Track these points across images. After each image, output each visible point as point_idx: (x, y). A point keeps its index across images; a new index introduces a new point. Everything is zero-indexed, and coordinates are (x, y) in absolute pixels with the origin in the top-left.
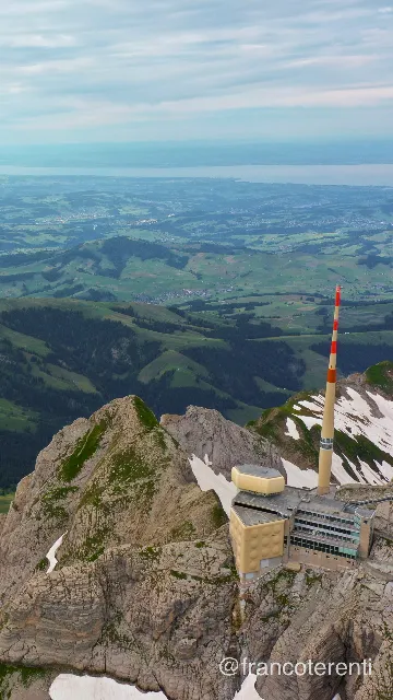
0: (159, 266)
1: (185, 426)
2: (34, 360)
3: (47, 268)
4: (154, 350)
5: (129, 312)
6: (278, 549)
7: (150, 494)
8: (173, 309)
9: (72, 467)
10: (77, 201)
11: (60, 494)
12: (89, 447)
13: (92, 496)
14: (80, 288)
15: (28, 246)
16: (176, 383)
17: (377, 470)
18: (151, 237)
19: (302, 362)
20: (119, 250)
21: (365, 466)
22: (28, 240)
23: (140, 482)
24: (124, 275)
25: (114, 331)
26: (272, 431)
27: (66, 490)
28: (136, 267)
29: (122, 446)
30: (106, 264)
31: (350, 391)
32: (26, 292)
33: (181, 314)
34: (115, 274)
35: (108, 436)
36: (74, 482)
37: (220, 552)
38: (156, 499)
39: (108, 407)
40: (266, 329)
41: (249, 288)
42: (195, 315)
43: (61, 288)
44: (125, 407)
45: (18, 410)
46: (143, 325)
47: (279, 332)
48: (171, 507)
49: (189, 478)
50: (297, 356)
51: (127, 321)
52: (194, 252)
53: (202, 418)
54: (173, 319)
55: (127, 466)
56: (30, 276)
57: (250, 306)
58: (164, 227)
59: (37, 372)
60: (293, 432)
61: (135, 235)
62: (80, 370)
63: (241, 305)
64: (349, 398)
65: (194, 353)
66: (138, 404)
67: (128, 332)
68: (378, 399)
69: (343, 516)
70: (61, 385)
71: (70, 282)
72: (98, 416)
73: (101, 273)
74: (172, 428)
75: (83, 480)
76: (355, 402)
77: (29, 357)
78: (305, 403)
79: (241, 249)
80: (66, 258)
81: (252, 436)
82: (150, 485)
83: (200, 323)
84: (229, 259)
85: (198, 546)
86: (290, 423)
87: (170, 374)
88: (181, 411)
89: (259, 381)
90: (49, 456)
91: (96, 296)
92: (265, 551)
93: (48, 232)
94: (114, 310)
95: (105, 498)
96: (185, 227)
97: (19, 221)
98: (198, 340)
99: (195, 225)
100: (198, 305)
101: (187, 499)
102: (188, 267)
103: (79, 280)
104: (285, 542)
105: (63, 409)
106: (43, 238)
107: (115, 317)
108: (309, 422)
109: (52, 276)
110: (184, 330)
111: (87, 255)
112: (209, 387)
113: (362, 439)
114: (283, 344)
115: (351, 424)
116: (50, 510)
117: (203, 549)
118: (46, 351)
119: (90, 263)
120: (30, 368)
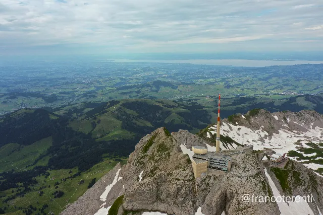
0: (169, 88)
1: (178, 136)
2: (133, 117)
3: (137, 90)
4: (168, 113)
5: (162, 102)
6: (206, 170)
7: (169, 156)
8: (174, 101)
9: (146, 149)
10: (145, 70)
11: (142, 157)
12: (150, 143)
13: (152, 158)
14: (146, 96)
15: (130, 83)
16: (175, 123)
17: (232, 145)
18: (167, 80)
19: (211, 116)
20: (158, 84)
21: (229, 145)
22: (131, 81)
23: (166, 152)
24: (159, 92)
25: (158, 108)
26: (203, 136)
27: (144, 156)
28: (163, 89)
29: (160, 142)
30: (154, 88)
31: (224, 123)
32: (130, 97)
33: (176, 102)
34: (157, 91)
35: (156, 139)
36: (146, 154)
38: (171, 157)
39: (156, 131)
40: (200, 106)
42: (180, 103)
43: (141, 96)
44: (161, 130)
45: (129, 133)
46: (165, 106)
47: (204, 107)
48: (175, 159)
49: (180, 151)
50: (209, 114)
51: (161, 105)
52: (179, 84)
53: (184, 133)
54: (174, 104)
55: (162, 148)
56: (131, 92)
57: (196, 100)
58: (170, 77)
59: (134, 121)
60: (209, 136)
61: (162, 80)
62: (147, 120)
63: (193, 99)
64: (224, 125)
65: (180, 114)
66: (165, 129)
67: (161, 108)
68: (231, 125)
69: (224, 159)
70: (142, 125)
71: (144, 94)
72: (153, 133)
73: (153, 91)
74: (174, 136)
75: (149, 153)
76: (225, 127)
77: (132, 117)
78: (212, 127)
79: (192, 84)
80: (142, 86)
81: (198, 138)
82: (169, 153)
83: (181, 105)
84: (189, 86)
85: (183, 170)
86: (208, 133)
87: (173, 120)
88: (177, 131)
89: (199, 121)
90: (139, 146)
91: (152, 98)
92: (202, 170)
93: (137, 79)
94: (157, 102)
95: (156, 158)
96: (177, 77)
97: (128, 76)
98: (182, 110)
99: (179, 77)
100: (181, 100)
101: (180, 156)
102: (178, 89)
103: (146, 93)
104: (208, 168)
105: (143, 132)
106: (135, 81)
107: (157, 104)
108: (213, 133)
109: (138, 92)
110: (177, 107)
111: (148, 86)
112: (185, 124)
113: (228, 137)
114: (205, 111)
115: (225, 133)
116: (140, 163)
117: (185, 171)
118: (137, 115)
119: (150, 88)
120: (132, 120)
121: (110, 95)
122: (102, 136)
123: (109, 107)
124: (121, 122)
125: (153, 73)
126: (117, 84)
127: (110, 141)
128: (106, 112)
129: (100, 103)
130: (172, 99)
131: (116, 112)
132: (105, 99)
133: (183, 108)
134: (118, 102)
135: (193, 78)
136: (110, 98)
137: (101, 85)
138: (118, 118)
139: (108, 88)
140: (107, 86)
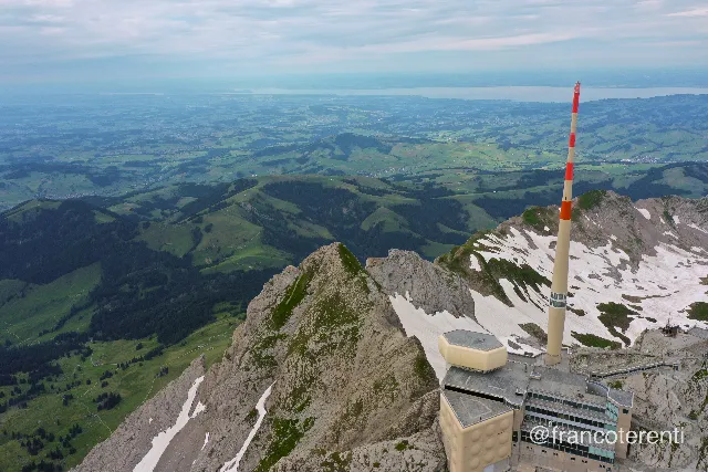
0: (373, 151)
1: (388, 269)
2: (288, 217)
3: (299, 156)
4: (370, 208)
5: (353, 182)
6: (505, 449)
7: (355, 340)
8: (383, 180)
9: (281, 315)
10: (320, 110)
11: (270, 342)
12: (296, 295)
13: (299, 345)
14: (321, 168)
15: (287, 141)
16: (386, 229)
18: (367, 134)
19: (467, 213)
20: (347, 141)
22: (287, 137)
23: (344, 327)
24: (350, 159)
25: (343, 196)
26: (459, 266)
27: (275, 338)
28: (358, 153)
29: (328, 293)
30: (338, 152)
31: (514, 230)
33: (389, 183)
34: (344, 158)
35: (315, 283)
36: (283, 330)
37: (429, 456)
38: (360, 345)
41: (432, 166)
42: (397, 184)
44: (330, 253)
45: (278, 254)
46: (363, 191)
50: (465, 208)
51: (352, 189)
52: (395, 142)
53: (401, 260)
54: (382, 186)
55: (333, 312)
56: (287, 161)
57: (435, 176)
58: (377, 127)
59: (291, 226)
60: (476, 266)
61: (357, 132)
62: (322, 222)
63: (426, 176)
64: (513, 235)
65: (398, 209)
66: (342, 249)
67: (353, 196)
68: (532, 233)
71: (314, 164)
72: (305, 264)
73: (334, 157)
74: (375, 271)
75: (291, 328)
76: (517, 238)
77: (285, 216)
78: (482, 241)
79: (424, 140)
80: (312, 148)
81: (445, 272)
82: (355, 330)
83: (400, 188)
84: (418, 147)
86: (473, 258)
87: (382, 223)
88: (385, 254)
89: (439, 224)
90: (259, 306)
91: (332, 172)
92: (489, 455)
93: (298, 131)
94: (344, 181)
95: (311, 345)
96: (391, 127)
97: (280, 125)
98: (400, 200)
100: (399, 177)
101: (389, 346)
102: (392, 152)
103: (320, 162)
104: (515, 439)
106: (296, 136)
107: (345, 186)
109: (303, 160)
110: (390, 193)
111: (326, 146)
112: (408, 231)
114: (454, 201)
115: (517, 256)
116: (259, 361)
117: (407, 453)
118: (297, 211)
119: (328, 151)
120: (287, 223)
121: (240, 168)
122: (216, 262)
123: (234, 193)
124: (261, 228)
125: (335, 118)
126: (255, 143)
127: (233, 273)
128: (225, 205)
129: (214, 184)
130: (380, 175)
131: (249, 207)
132: (228, 177)
133: (404, 195)
134: (254, 182)
135: (427, 129)
136: (239, 174)
137: (218, 147)
138: (254, 220)
139: (234, 153)
140: (230, 149)
